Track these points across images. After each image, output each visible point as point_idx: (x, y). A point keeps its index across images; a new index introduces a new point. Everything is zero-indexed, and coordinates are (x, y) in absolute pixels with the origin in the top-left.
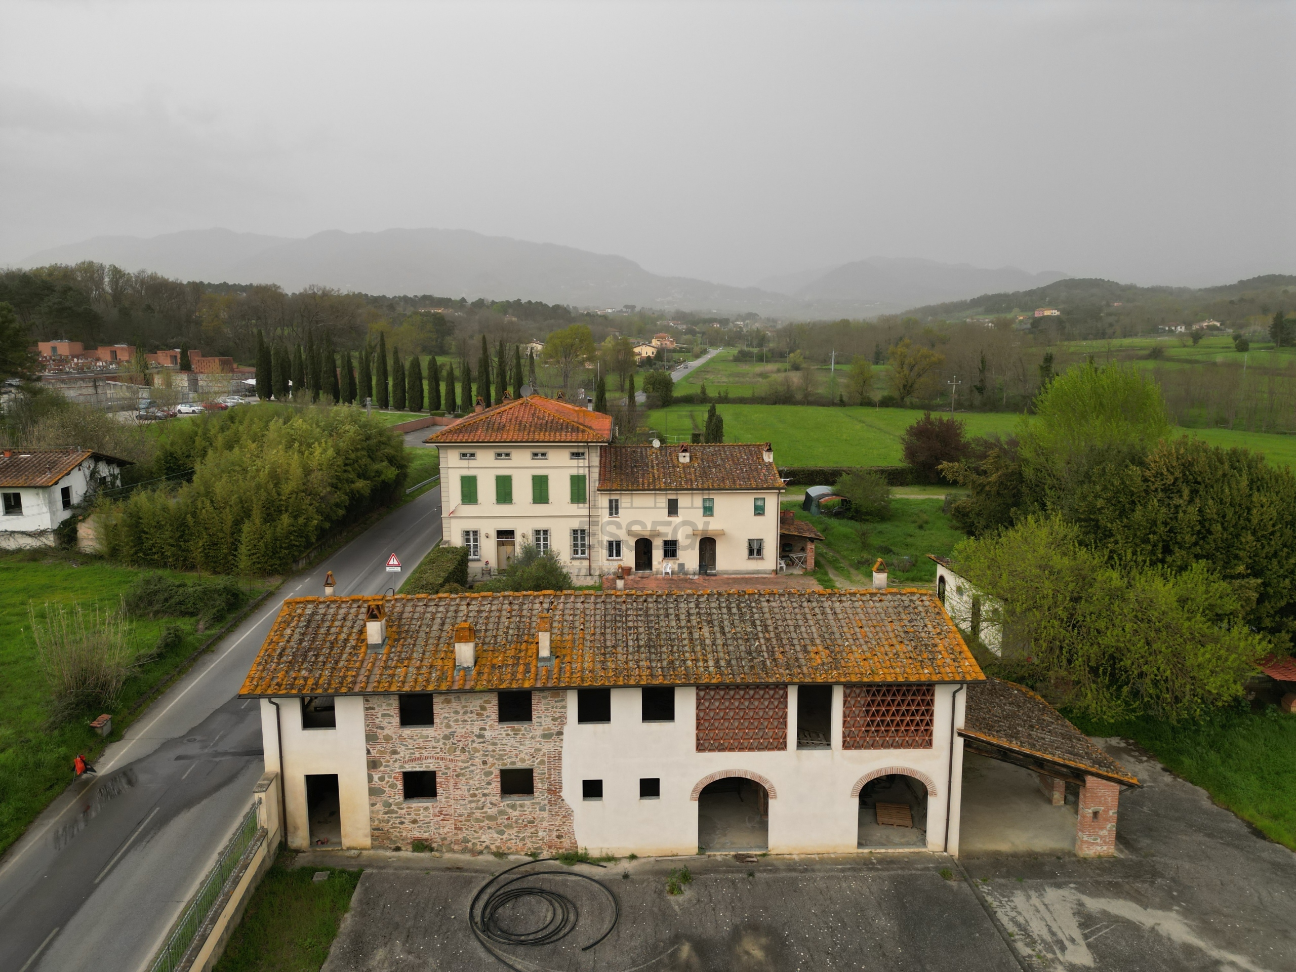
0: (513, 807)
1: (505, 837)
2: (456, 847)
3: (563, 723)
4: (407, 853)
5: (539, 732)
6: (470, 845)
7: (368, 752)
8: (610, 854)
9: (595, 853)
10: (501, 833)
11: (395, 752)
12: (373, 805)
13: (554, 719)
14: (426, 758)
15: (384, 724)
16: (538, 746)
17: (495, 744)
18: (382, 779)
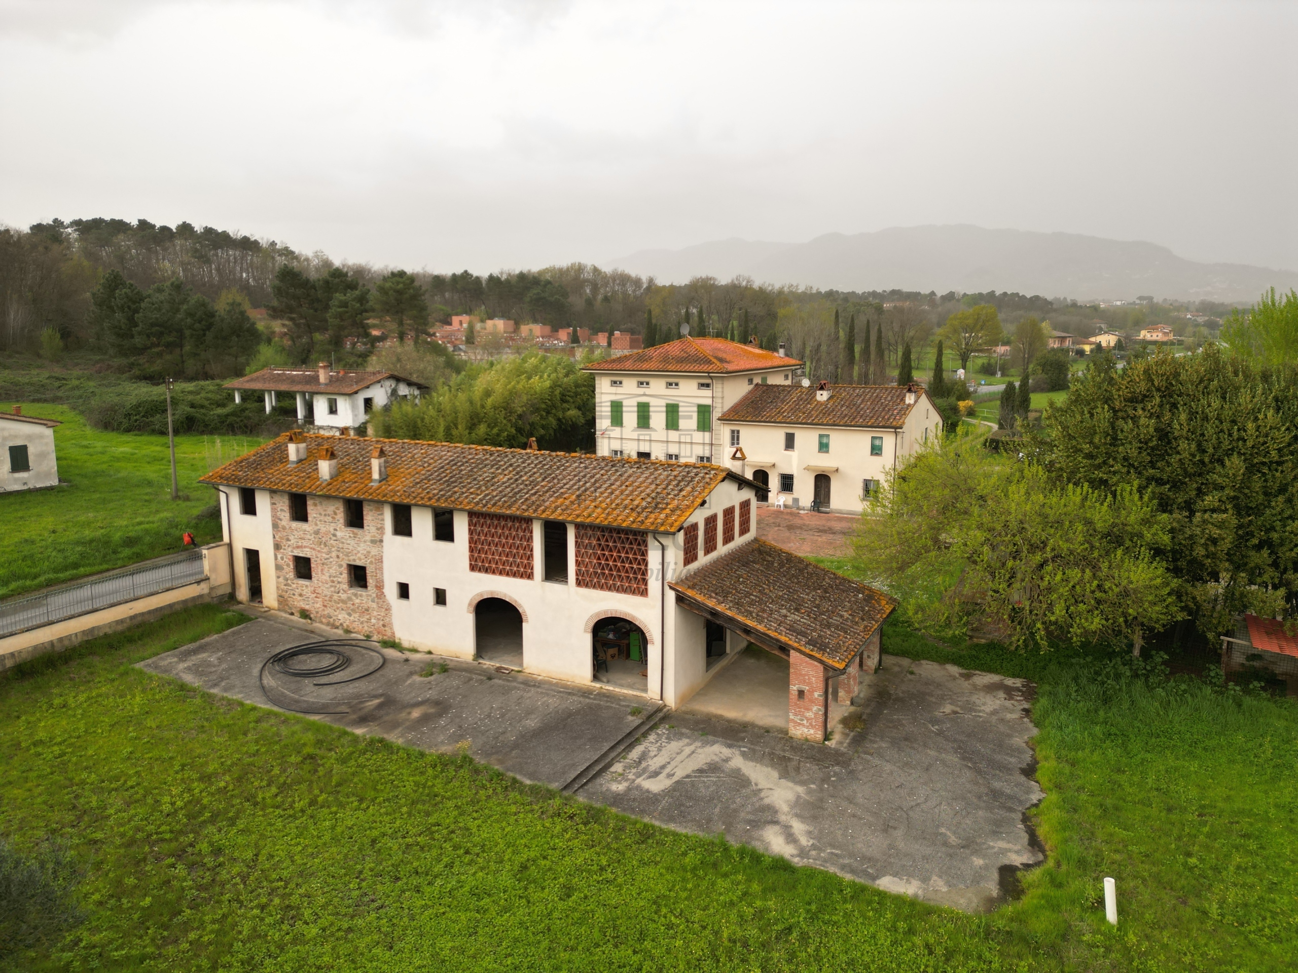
0: (356, 595)
1: (352, 618)
2: (324, 620)
3: (383, 533)
4: (296, 618)
5: (368, 538)
6: (331, 620)
7: (274, 537)
8: (416, 647)
9: (405, 644)
10: (350, 615)
11: (288, 540)
12: (278, 577)
13: (378, 529)
14: (305, 547)
15: (282, 517)
16: (368, 549)
17: (343, 543)
18: (282, 558)
